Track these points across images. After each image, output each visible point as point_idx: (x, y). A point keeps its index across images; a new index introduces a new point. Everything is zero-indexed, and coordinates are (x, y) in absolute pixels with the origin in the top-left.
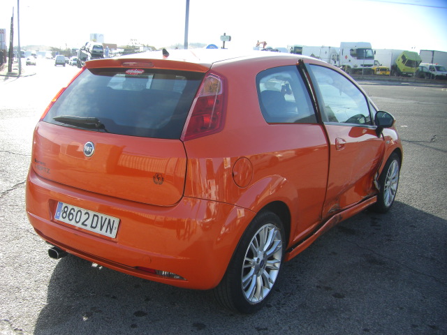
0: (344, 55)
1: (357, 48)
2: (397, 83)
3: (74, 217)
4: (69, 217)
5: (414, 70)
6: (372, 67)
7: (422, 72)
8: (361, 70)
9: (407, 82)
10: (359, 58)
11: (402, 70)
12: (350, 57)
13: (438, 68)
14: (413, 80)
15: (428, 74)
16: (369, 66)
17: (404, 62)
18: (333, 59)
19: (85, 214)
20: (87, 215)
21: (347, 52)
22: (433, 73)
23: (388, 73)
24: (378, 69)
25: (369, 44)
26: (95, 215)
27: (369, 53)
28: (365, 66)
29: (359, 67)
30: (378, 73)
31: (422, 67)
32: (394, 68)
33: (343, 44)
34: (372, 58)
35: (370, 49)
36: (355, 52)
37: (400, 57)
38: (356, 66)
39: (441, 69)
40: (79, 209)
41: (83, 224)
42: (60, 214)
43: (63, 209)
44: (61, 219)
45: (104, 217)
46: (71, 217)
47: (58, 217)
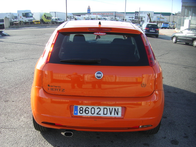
0: (20, 16)
1: (25, 13)
2: (45, 27)
3: (90, 112)
4: (85, 112)
5: (50, 21)
6: (33, 21)
7: (53, 21)
8: (28, 22)
9: (49, 26)
10: (26, 17)
11: (45, 21)
12: (23, 17)
13: (59, 19)
14: (51, 25)
15: (55, 22)
16: (31, 20)
17: (45, 18)
18: (13, 18)
19: (98, 109)
21: (21, 15)
22: (57, 21)
23: (40, 23)
24: (35, 22)
25: (30, 11)
26: (104, 108)
27: (31, 15)
28: (30, 20)
29: (27, 21)
30: (35, 23)
31: (53, 19)
32: (42, 21)
33: (18, 11)
34: (32, 17)
35: (31, 13)
36: (24, 15)
37: (43, 16)
38: (26, 21)
39: (60, 19)
40: (92, 107)
41: (97, 114)
42: (77, 112)
43: (79, 109)
44: (79, 114)
45: (111, 108)
46: (87, 112)
47: (77, 114)
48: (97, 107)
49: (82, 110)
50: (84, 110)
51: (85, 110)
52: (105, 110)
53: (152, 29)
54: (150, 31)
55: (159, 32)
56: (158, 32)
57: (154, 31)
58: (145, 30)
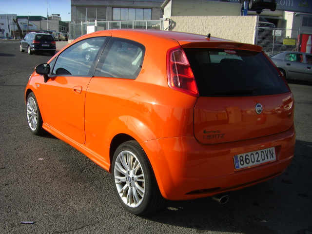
3: (250, 160)
4: (246, 162)
20: (257, 154)
40: (251, 153)
41: (257, 161)
42: (238, 164)
43: (239, 159)
44: (241, 167)
45: (266, 150)
46: (248, 161)
47: (238, 167)
48: (255, 152)
49: (242, 160)
50: (244, 160)
51: (246, 159)
52: (262, 153)
53: (46, 42)
54: (43, 45)
55: (56, 46)
56: (54, 47)
57: (49, 46)
58: (34, 44)
